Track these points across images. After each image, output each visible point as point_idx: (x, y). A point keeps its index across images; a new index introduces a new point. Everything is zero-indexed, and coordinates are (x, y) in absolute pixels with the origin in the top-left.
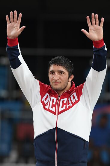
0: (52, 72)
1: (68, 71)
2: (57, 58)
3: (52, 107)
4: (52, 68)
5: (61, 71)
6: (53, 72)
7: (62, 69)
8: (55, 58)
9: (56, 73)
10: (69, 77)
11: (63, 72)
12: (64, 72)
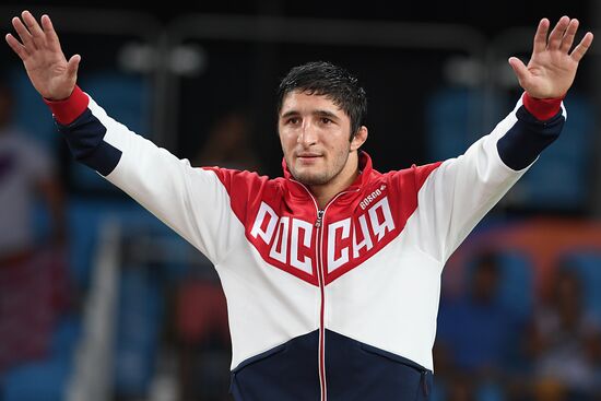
0: (291, 117)
1: (349, 113)
2: (310, 66)
3: (301, 259)
4: (292, 102)
5: (324, 113)
6: (295, 118)
7: (328, 105)
8: (302, 68)
9: (308, 122)
10: (354, 134)
11: (330, 115)
12: (336, 117)
